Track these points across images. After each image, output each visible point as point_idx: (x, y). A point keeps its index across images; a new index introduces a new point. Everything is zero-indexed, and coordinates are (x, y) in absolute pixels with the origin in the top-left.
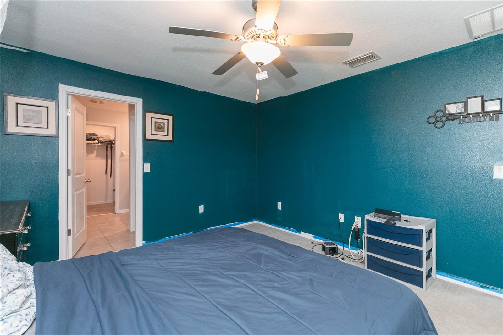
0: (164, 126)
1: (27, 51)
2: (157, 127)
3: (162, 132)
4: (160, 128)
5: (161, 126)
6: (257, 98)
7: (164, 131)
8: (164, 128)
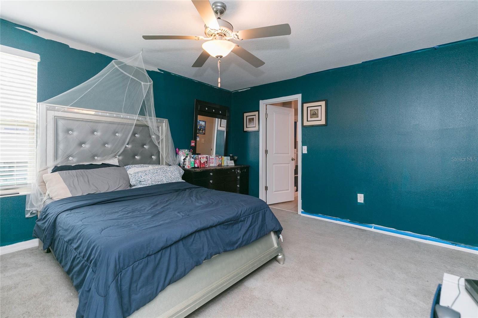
0: (318, 112)
1: (250, 88)
2: (312, 114)
3: (316, 117)
4: (314, 115)
5: (315, 112)
6: (219, 86)
7: (318, 116)
8: (318, 114)
